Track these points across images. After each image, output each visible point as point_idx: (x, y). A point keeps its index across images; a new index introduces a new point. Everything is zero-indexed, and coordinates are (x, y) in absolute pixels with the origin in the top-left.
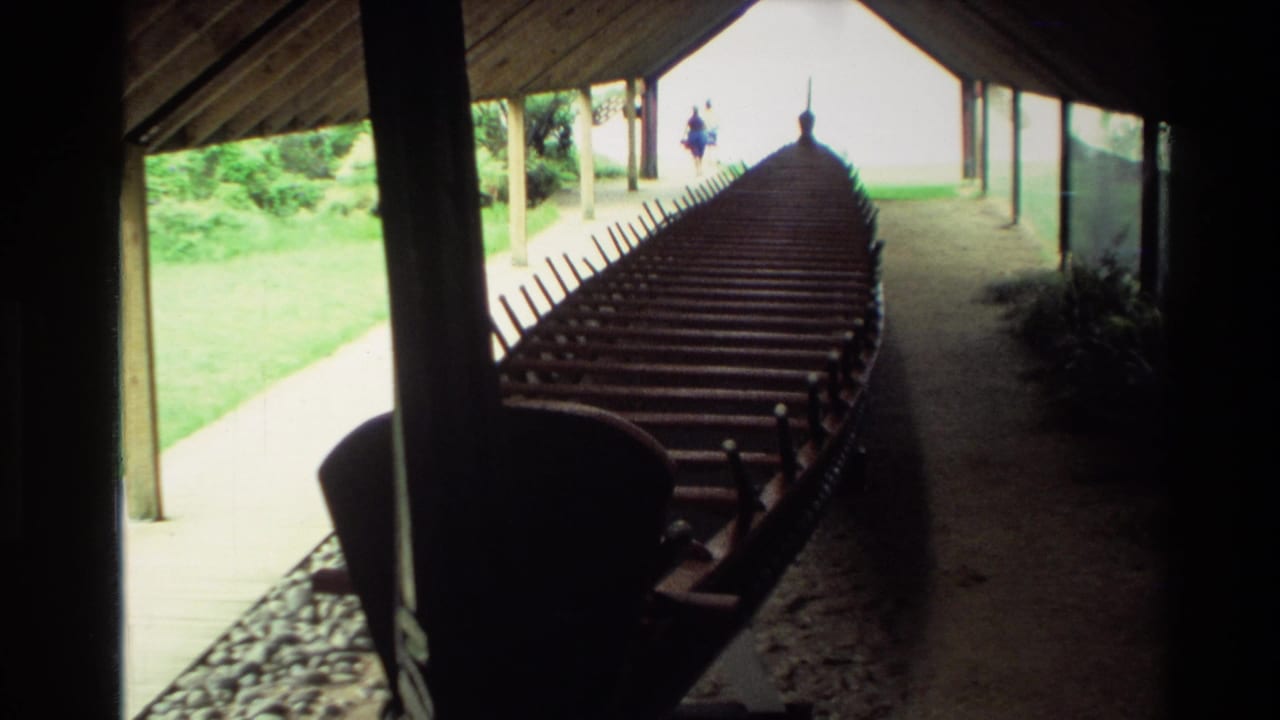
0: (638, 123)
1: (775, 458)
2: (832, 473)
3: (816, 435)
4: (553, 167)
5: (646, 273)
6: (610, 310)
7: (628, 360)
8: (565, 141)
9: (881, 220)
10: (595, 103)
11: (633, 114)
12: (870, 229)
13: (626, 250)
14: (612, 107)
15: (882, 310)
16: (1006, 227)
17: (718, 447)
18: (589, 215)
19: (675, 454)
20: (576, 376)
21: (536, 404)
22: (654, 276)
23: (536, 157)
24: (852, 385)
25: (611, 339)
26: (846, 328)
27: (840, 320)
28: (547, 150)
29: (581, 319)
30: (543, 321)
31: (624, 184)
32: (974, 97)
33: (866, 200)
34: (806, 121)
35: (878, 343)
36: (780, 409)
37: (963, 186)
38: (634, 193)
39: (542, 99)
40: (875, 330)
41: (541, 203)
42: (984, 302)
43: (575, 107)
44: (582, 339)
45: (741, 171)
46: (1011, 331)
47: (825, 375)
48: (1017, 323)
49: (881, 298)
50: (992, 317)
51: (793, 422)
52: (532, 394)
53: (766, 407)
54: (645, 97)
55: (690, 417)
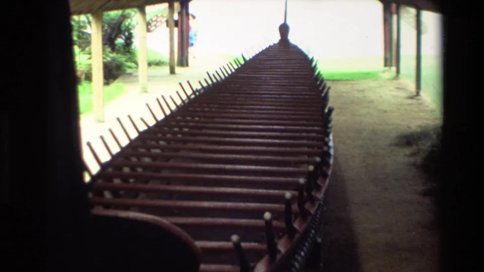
0: (176, 30)
1: (264, 246)
2: (300, 255)
3: (291, 231)
4: (122, 58)
5: (181, 128)
6: (158, 151)
7: (169, 184)
8: (128, 42)
9: (331, 94)
10: (148, 18)
11: (173, 24)
12: (325, 99)
13: (168, 112)
14: (158, 20)
15: (332, 152)
16: (412, 98)
17: (229, 240)
18: (145, 91)
19: (199, 244)
20: (135, 193)
21: (111, 213)
22: (186, 130)
23: (110, 53)
24: (313, 200)
25: (158, 169)
26: (309, 163)
27: (306, 158)
28: (117, 47)
29: (139, 157)
30: (114, 157)
31: (167, 69)
32: (391, 14)
33: (322, 81)
34: (284, 29)
35: (330, 172)
36: (267, 215)
37: (384, 72)
38: (173, 76)
39: (114, 14)
40: (328, 165)
41: (112, 82)
42: (397, 145)
43: (135, 19)
44: (140, 170)
45: (242, 62)
46: (414, 165)
47: (296, 193)
48: (419, 159)
49: (331, 144)
50: (402, 156)
51: (275, 223)
52: (107, 206)
53: (259, 214)
54: (180, 14)
55: (209, 220)
